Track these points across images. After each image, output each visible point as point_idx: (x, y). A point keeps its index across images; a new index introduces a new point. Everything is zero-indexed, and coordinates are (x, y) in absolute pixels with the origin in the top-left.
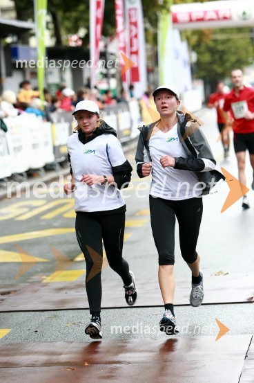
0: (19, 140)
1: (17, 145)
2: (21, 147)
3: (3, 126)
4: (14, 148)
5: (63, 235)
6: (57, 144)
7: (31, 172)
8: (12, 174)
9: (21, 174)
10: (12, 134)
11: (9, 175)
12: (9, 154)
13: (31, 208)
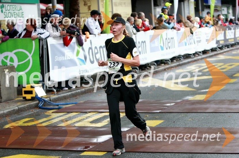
0: (200, 38)
1: (199, 40)
2: (200, 41)
3: (192, 32)
4: (197, 41)
5: (208, 79)
6: (218, 39)
7: (206, 51)
8: (196, 52)
9: (200, 52)
10: (196, 35)
11: (194, 52)
12: (195, 43)
13: (200, 67)
